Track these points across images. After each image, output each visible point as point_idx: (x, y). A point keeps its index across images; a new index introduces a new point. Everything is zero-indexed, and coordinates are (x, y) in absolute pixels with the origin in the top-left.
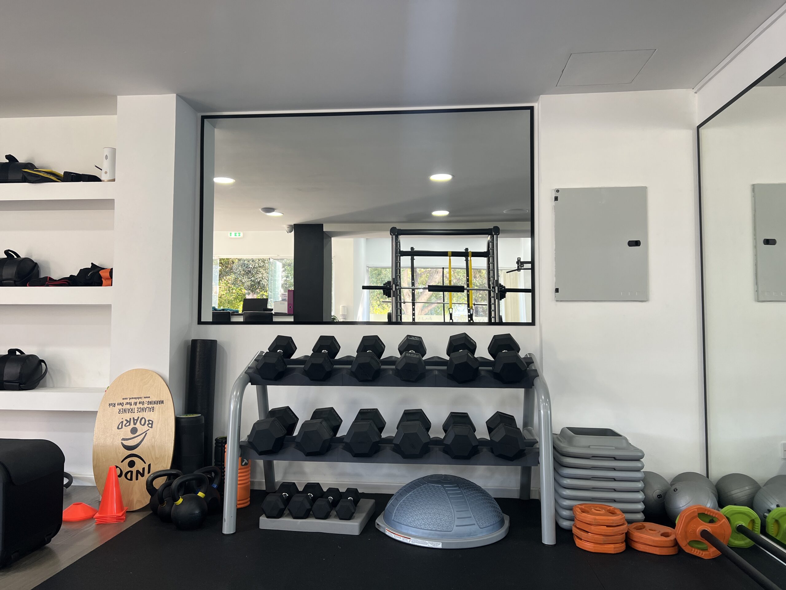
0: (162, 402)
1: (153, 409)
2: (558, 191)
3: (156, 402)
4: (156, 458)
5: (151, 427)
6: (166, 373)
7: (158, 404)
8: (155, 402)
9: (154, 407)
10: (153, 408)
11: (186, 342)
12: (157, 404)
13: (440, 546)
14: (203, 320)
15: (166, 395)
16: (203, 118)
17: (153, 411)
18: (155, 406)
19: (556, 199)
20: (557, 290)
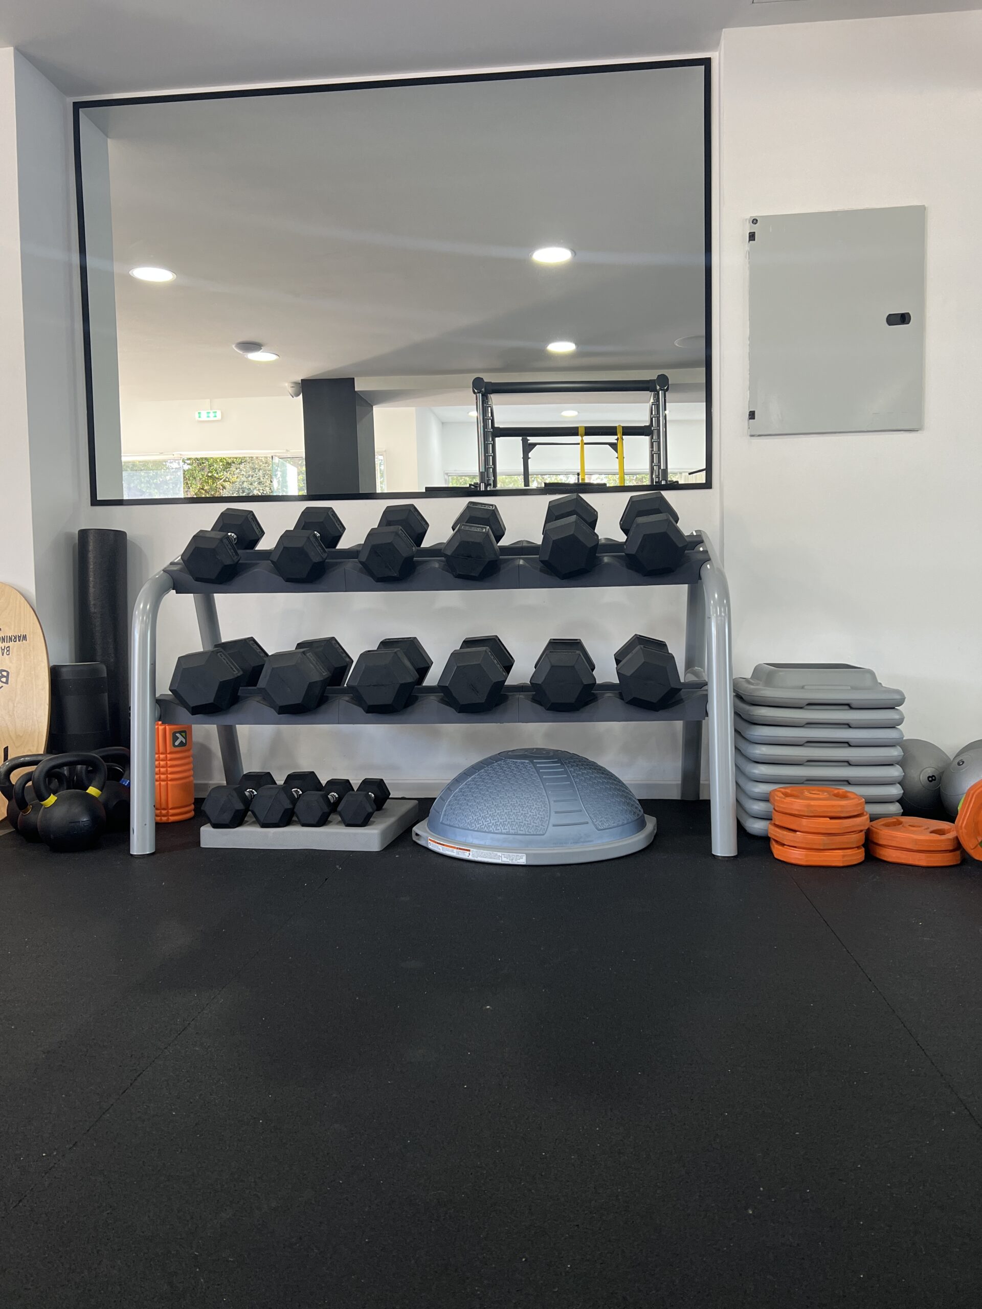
0: (25, 637)
1: (7, 651)
2: (755, 221)
3: (13, 638)
4: (18, 737)
5: (7, 683)
6: (31, 588)
7: (16, 641)
8: (11, 639)
9: (9, 647)
10: (8, 649)
11: (69, 536)
12: (14, 641)
13: (522, 860)
14: (99, 497)
15: (30, 625)
16: (77, 106)
17: (8, 653)
18: (11, 644)
19: (752, 236)
20: (752, 415)
